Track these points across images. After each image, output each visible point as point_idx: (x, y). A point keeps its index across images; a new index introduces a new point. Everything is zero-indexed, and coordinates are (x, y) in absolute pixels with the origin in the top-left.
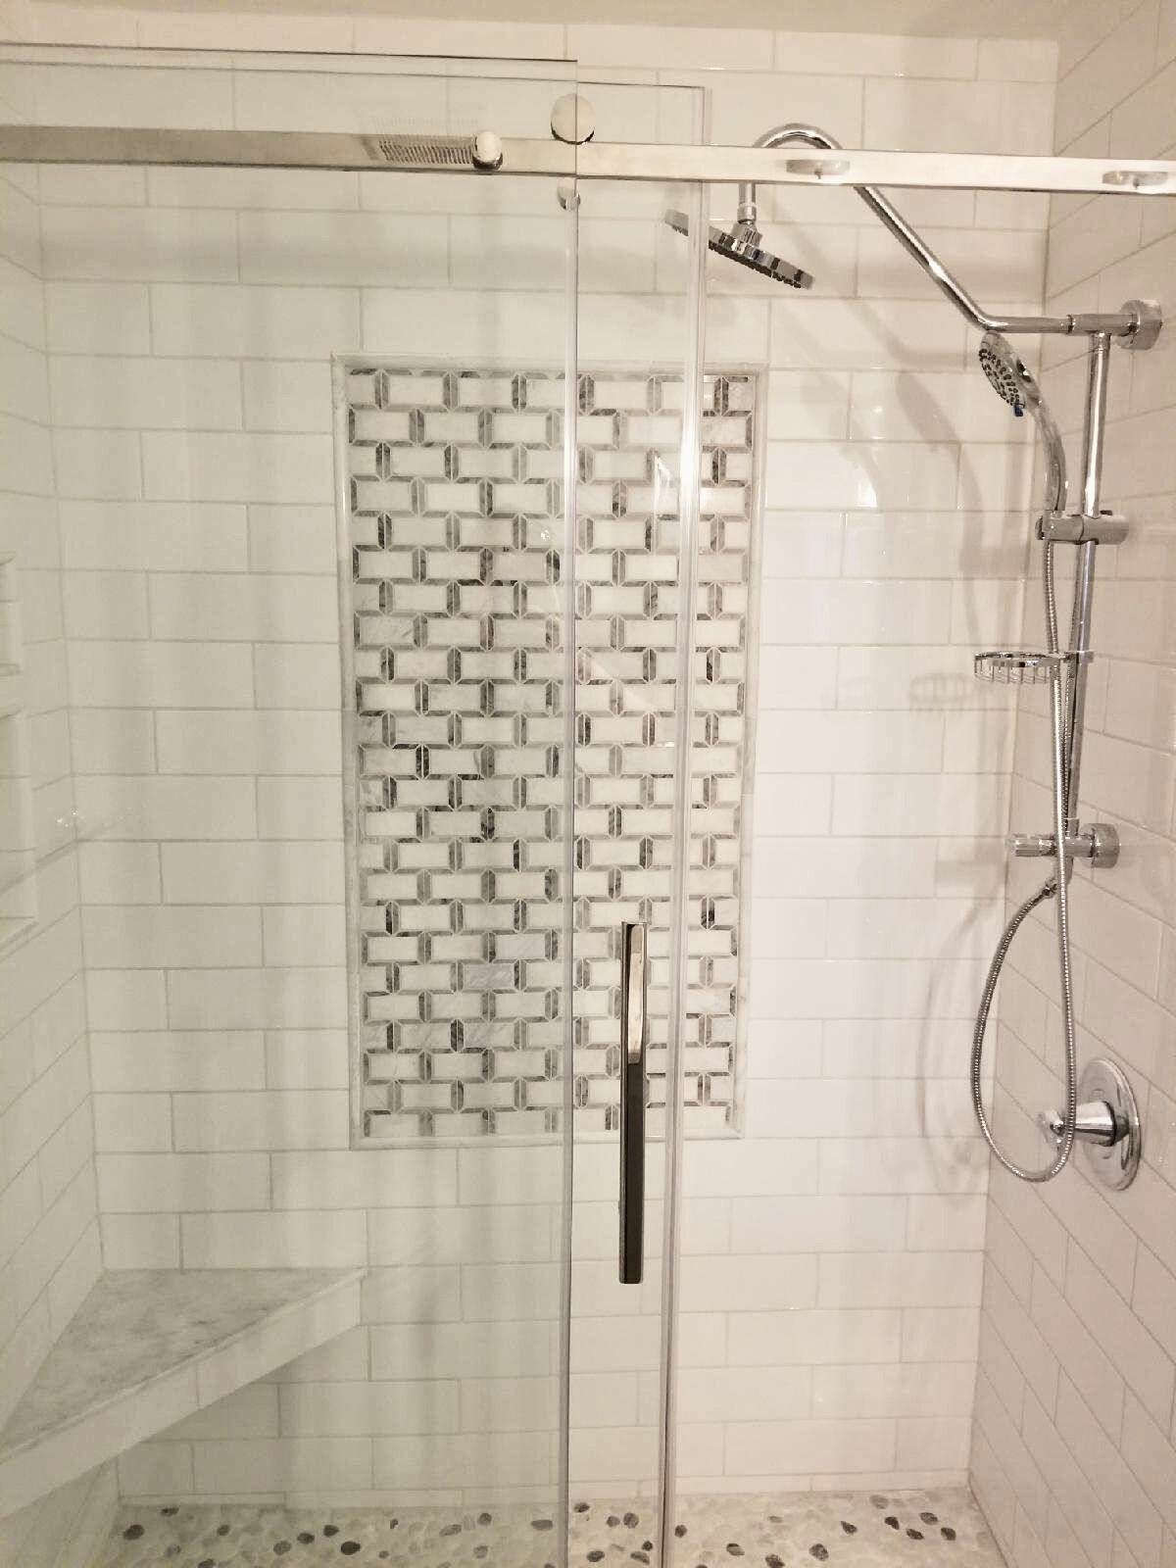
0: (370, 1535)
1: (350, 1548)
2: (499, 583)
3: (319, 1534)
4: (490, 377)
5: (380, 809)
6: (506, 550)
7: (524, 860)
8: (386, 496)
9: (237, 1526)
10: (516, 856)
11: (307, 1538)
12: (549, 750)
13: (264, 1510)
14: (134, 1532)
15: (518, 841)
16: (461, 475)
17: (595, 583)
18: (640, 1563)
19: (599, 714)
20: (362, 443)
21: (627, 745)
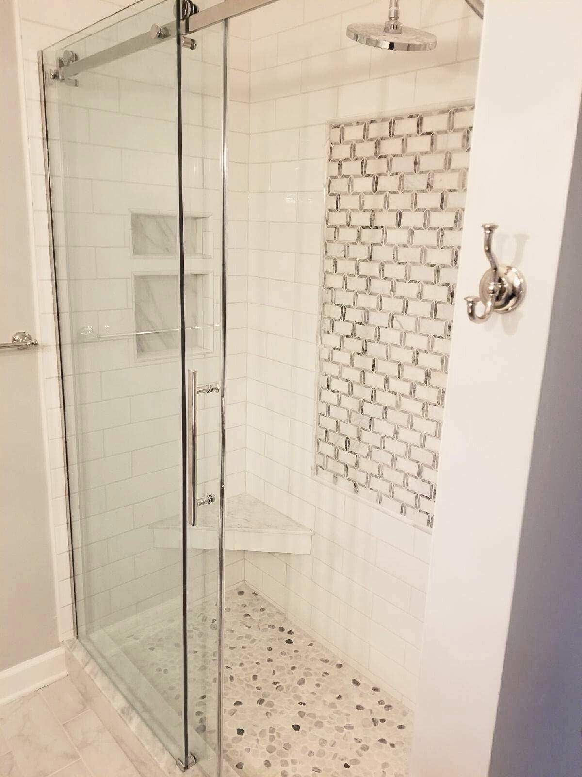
0: (299, 642)
1: (289, 642)
2: (377, 227)
3: (286, 631)
4: (382, 121)
5: (328, 333)
6: (381, 210)
7: (377, 368)
8: (340, 186)
9: (267, 611)
10: (374, 366)
11: (282, 630)
12: (390, 315)
13: (279, 613)
14: (241, 593)
15: (375, 358)
16: (367, 173)
17: (415, 228)
18: (373, 723)
19: (412, 299)
20: (334, 161)
21: (423, 318)
